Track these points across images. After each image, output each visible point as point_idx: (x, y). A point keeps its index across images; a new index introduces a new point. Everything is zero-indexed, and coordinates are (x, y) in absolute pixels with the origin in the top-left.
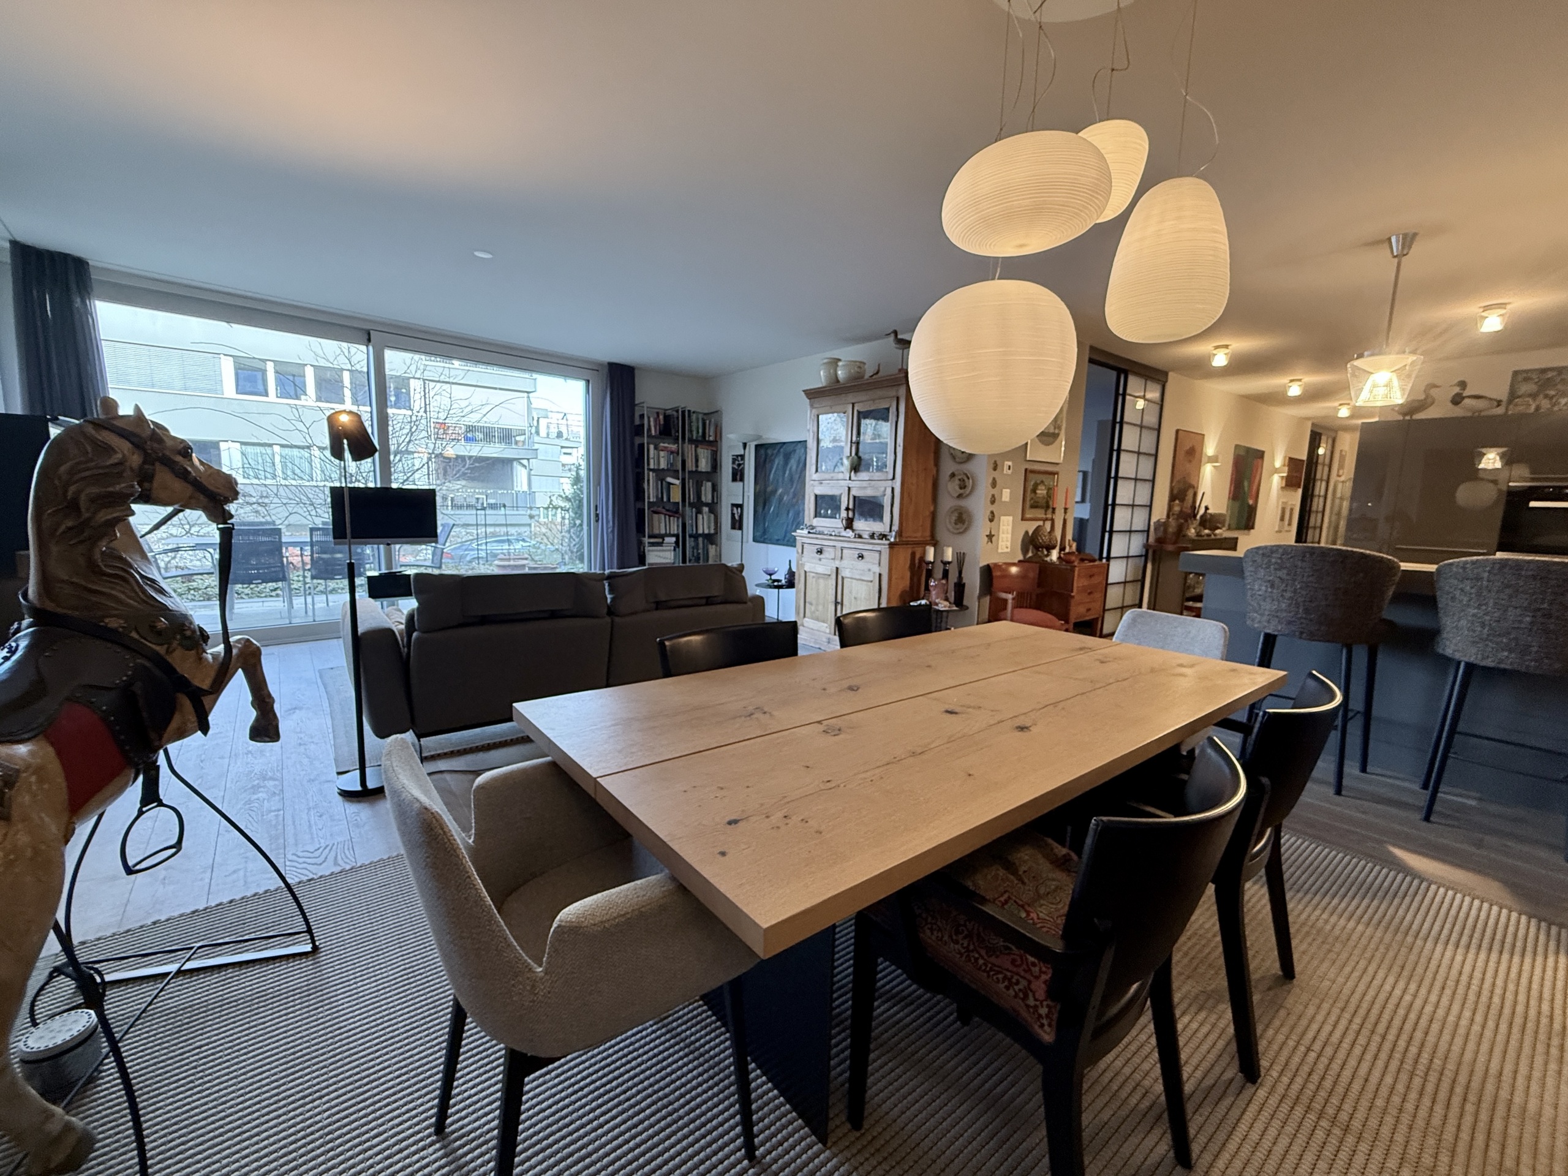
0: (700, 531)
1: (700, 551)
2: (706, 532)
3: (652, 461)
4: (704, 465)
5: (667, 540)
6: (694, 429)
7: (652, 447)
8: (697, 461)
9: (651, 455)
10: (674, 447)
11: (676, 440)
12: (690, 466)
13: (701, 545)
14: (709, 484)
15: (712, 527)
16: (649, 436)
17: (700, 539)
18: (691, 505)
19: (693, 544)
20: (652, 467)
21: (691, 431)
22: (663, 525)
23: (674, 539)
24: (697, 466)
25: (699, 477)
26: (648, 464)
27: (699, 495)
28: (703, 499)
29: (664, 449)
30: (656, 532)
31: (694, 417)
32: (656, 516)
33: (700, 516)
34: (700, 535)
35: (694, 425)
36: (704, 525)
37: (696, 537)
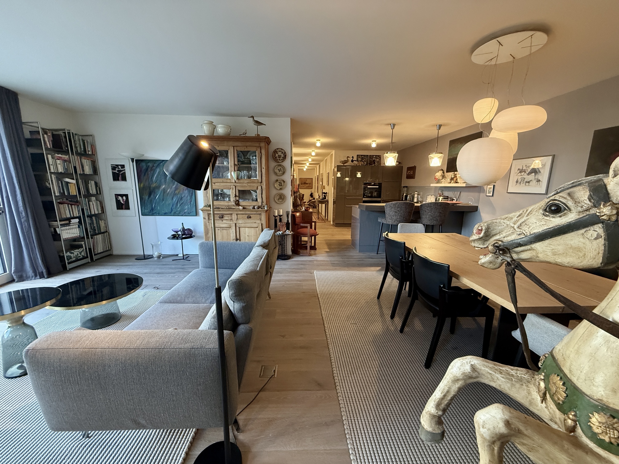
0: (93, 213)
1: (95, 225)
2: (96, 212)
3: (52, 167)
4: (88, 170)
5: (73, 221)
6: (78, 145)
7: (50, 156)
8: (83, 167)
9: (51, 162)
10: (66, 157)
11: (67, 153)
12: (79, 171)
13: (95, 222)
14: (93, 183)
15: (100, 209)
16: (47, 149)
17: (94, 218)
18: (85, 196)
19: (90, 221)
20: (52, 171)
21: (76, 147)
22: (67, 212)
23: (77, 220)
24: (83, 171)
25: (86, 178)
26: (50, 169)
27: (88, 190)
28: (91, 192)
29: (59, 158)
30: (64, 216)
31: (76, 137)
32: (61, 206)
33: (91, 203)
34: (93, 215)
35: (77, 142)
36: (95, 209)
37: (90, 216)
